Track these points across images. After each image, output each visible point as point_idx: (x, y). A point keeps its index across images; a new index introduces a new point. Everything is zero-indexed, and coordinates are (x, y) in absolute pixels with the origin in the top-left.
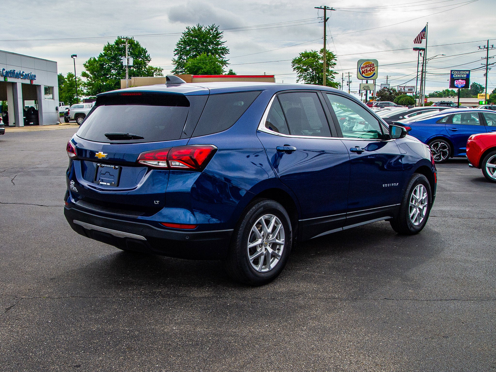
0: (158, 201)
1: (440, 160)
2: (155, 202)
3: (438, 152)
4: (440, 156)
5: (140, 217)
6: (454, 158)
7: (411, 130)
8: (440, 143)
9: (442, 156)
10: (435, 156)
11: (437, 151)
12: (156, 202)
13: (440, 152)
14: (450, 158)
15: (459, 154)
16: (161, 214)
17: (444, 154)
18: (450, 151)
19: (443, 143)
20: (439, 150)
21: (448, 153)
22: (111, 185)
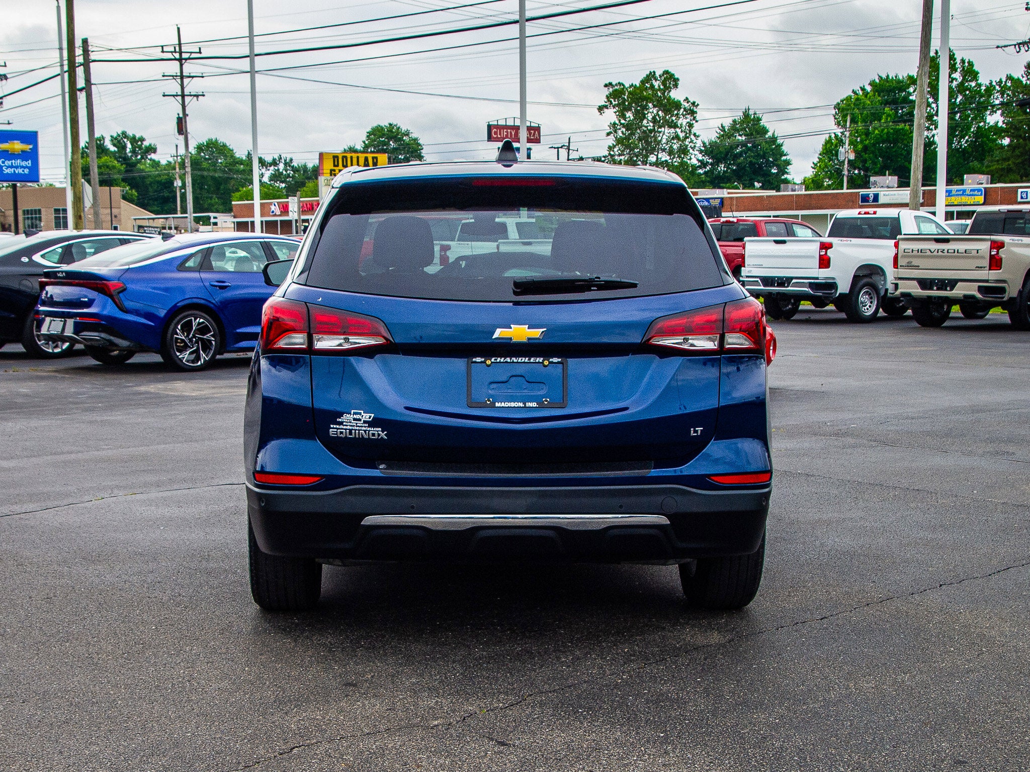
0: (699, 429)
1: (199, 363)
2: (692, 432)
3: (192, 342)
4: (196, 352)
5: (654, 472)
6: (227, 356)
7: (125, 290)
8: (195, 321)
9: (201, 352)
10: (188, 352)
11: (191, 340)
12: (696, 431)
13: (197, 342)
14: (218, 357)
15: (237, 345)
16: (708, 456)
17: (206, 346)
18: (218, 338)
19: (202, 320)
20: (194, 336)
21: (214, 343)
22: (541, 406)
